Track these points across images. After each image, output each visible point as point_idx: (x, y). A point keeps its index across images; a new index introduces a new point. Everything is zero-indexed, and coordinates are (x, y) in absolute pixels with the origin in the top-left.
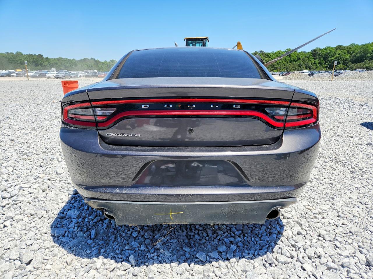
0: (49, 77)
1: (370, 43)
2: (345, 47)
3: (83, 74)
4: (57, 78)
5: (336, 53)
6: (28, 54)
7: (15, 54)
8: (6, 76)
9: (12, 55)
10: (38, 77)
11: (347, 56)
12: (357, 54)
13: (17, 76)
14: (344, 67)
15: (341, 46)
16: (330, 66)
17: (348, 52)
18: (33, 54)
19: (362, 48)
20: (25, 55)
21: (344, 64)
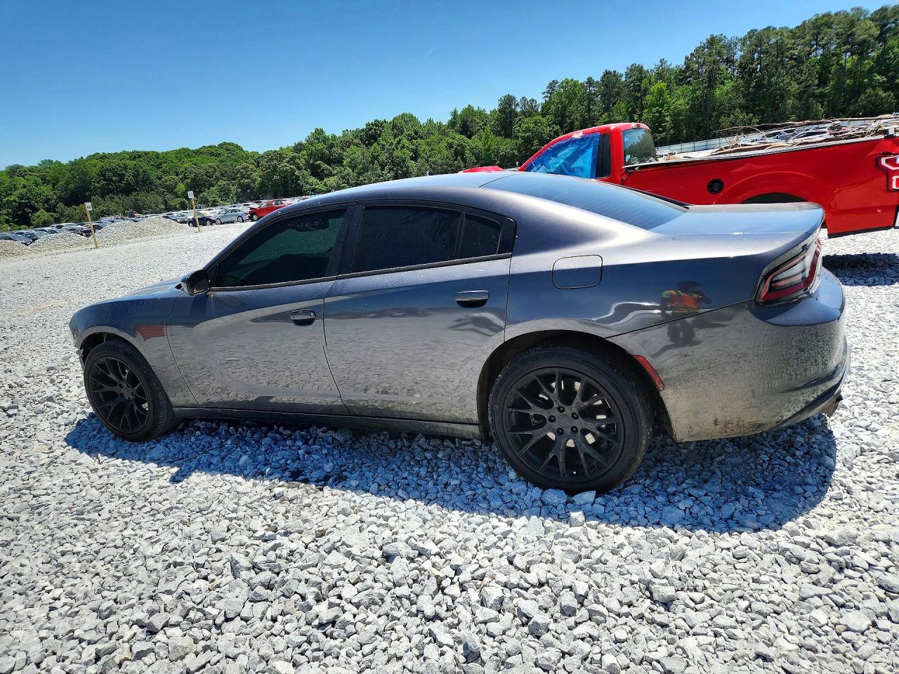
1: (85, 158)
2: (32, 170)
5: (14, 185)
11: (47, 190)
12: (67, 183)
14: (52, 216)
15: (18, 167)
16: (14, 218)
17: (45, 181)
19: (72, 170)
21: (48, 210)
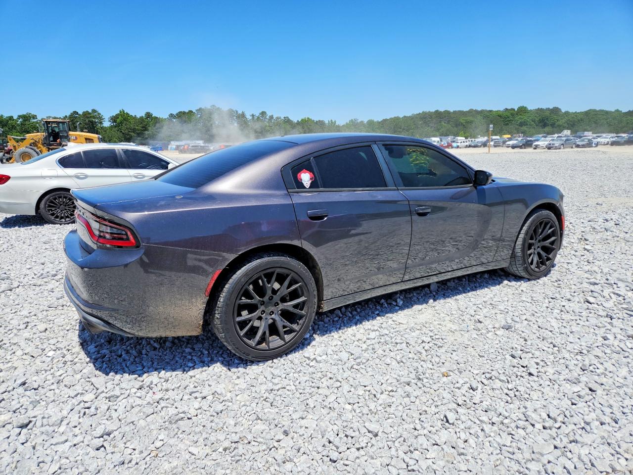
0: (536, 147)
3: (608, 140)
4: (549, 148)
6: (536, 110)
7: (516, 110)
8: (480, 147)
9: (511, 112)
10: (521, 147)
13: (495, 146)
18: (544, 107)
20: (531, 111)
